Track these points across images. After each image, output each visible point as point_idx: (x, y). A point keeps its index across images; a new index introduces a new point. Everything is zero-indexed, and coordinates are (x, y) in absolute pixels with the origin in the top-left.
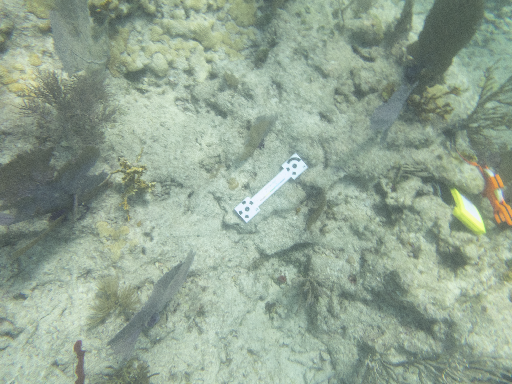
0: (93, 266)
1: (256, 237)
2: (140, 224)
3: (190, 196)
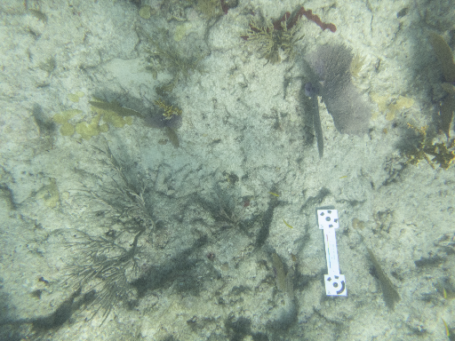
0: (379, 76)
1: (297, 208)
2: (384, 131)
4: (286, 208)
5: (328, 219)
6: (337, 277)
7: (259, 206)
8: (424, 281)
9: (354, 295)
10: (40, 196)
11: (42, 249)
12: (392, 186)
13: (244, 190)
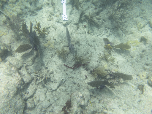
1: (72, 22)
3: (53, 27)
4: (75, 23)
5: (65, 17)
6: (63, 2)
7: (81, 25)
8: (41, 3)
10: (142, 25)
12: (48, 27)
13: (86, 30)
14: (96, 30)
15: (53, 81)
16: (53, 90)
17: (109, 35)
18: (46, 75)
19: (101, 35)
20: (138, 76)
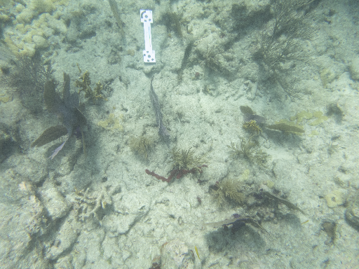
0: (117, 143)
2: (114, 108)
5: (149, 56)
6: (145, 21)
9: (135, 11)
11: (330, 41)
14: (223, 84)
15: (119, 211)
16: (121, 234)
17: (253, 96)
18: (103, 197)
19: (236, 98)
20: (322, 199)
